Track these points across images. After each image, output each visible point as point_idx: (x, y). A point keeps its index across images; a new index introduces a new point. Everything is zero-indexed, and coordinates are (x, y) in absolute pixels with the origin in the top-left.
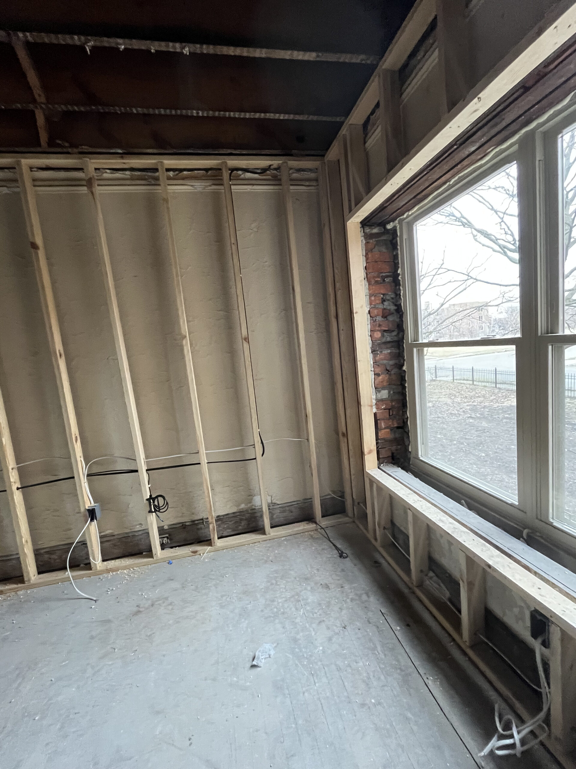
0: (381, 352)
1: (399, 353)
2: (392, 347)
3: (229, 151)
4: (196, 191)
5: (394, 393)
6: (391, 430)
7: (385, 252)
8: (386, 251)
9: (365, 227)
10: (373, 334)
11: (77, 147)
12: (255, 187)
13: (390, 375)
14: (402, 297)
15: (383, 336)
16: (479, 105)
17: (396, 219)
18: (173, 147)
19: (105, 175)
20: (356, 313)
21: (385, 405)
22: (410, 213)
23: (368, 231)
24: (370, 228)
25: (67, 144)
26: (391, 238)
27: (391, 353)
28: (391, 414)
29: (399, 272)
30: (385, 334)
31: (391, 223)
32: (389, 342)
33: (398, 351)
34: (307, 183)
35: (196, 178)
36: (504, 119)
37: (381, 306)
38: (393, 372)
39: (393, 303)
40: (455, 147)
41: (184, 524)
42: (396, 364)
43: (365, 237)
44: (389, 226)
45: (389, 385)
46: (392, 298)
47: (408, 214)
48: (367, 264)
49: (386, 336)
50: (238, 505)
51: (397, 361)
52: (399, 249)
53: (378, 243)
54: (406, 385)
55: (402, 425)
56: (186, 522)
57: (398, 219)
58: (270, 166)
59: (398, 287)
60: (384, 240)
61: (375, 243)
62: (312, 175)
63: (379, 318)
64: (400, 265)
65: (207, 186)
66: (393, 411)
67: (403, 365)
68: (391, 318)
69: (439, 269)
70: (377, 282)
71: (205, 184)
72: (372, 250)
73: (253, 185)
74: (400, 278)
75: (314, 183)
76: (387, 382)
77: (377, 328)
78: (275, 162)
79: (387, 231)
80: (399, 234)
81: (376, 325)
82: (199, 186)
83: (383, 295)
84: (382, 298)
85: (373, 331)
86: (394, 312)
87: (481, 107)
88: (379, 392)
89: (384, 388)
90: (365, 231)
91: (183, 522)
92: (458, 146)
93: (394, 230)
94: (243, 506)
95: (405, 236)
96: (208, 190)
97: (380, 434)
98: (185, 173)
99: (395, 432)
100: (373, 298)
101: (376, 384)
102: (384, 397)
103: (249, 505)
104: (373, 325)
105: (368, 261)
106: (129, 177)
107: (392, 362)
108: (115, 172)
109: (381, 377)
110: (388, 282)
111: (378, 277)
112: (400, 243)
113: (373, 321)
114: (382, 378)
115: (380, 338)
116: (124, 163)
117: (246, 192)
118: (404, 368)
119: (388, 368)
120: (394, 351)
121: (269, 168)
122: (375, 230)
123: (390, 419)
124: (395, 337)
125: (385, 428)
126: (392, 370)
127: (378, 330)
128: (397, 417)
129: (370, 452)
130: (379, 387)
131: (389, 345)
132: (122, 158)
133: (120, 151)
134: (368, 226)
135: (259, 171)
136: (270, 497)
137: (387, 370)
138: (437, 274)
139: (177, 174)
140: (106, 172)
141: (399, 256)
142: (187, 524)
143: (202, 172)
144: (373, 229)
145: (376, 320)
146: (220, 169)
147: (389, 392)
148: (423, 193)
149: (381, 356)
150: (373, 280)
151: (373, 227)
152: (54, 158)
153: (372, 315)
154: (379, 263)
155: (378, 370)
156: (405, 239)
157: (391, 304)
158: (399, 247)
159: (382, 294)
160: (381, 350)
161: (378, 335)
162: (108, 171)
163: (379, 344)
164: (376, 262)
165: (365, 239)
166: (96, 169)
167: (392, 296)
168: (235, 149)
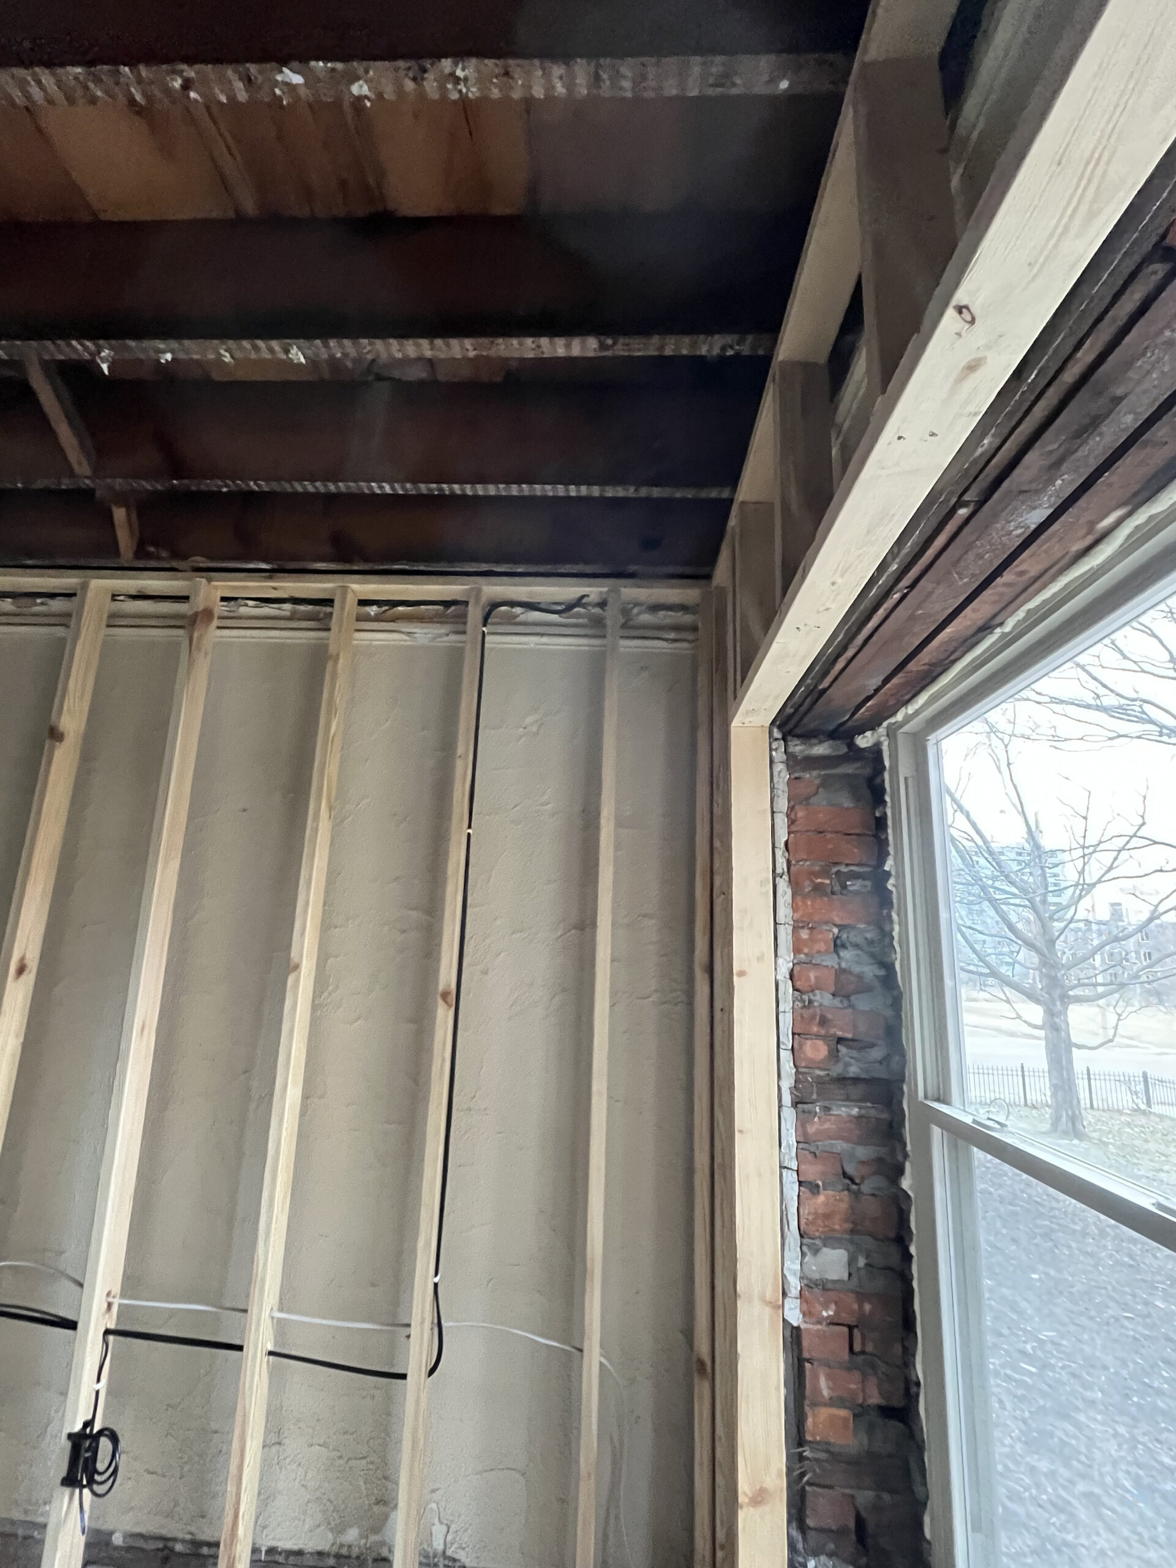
0: (826, 1109)
1: (890, 1125)
2: (864, 1099)
3: (484, 567)
4: (415, 644)
5: (867, 1265)
6: (855, 1416)
7: (847, 809)
8: (851, 805)
9: (789, 738)
10: (801, 1045)
11: (185, 557)
12: (545, 640)
13: (857, 1195)
14: (896, 944)
15: (834, 1055)
16: (977, 337)
17: (880, 725)
18: (366, 560)
19: (243, 610)
20: (742, 974)
21: (833, 1306)
22: (911, 709)
23: (798, 749)
24: (802, 743)
25: (164, 554)
26: (867, 771)
27: (859, 1117)
28: (857, 1347)
29: (887, 868)
30: (843, 1050)
31: (868, 734)
32: (856, 1080)
33: (885, 1116)
34: (672, 635)
35: (421, 619)
36: (1118, 400)
37: (831, 961)
38: (866, 1188)
39: (873, 955)
40: (963, 512)
41: (170, 1544)
42: (880, 1160)
43: (787, 765)
44: (864, 741)
45: (853, 1231)
46: (871, 943)
47: (906, 713)
48: (792, 835)
49: (847, 1059)
50: (340, 1529)
51: (883, 1151)
52: (889, 804)
53: (825, 783)
54: (913, 1250)
55: (898, 1402)
56: (175, 1540)
57: (885, 724)
58: (583, 597)
59: (885, 912)
60: (848, 775)
61: (817, 782)
62: (687, 619)
63: (823, 999)
64: (891, 849)
65: (440, 636)
66: (864, 1338)
67: (901, 1171)
68: (863, 1003)
69: (1131, 837)
70: (818, 889)
71: (436, 632)
72: (807, 799)
73: (542, 635)
74: (891, 884)
75: (690, 636)
76: (846, 1220)
77: (815, 1029)
78: (593, 591)
79: (856, 754)
80: (887, 763)
81: (813, 1017)
82: (423, 635)
83: (841, 928)
84: (836, 939)
85: (799, 1035)
86: (877, 984)
87: (988, 347)
88: (816, 1251)
89: (830, 1240)
90: (791, 749)
91: (169, 1535)
92: (972, 508)
93: (876, 752)
94: (352, 1535)
95: (905, 769)
96: (442, 642)
97: (810, 1422)
98: (400, 608)
99: (871, 1429)
100: (804, 934)
101: (803, 1221)
102: (833, 1275)
103: (373, 1538)
104: (802, 1017)
105: (794, 828)
106: (288, 614)
107: (863, 1152)
108: (263, 605)
109: (821, 1199)
110: (857, 893)
111: (825, 873)
112: (891, 786)
113: (800, 1005)
114: (826, 1204)
115: (822, 1061)
116: (275, 588)
117: (524, 650)
118: (906, 1183)
119: (850, 1169)
120: (873, 1113)
121: (579, 602)
122: (821, 749)
123: (850, 1367)
124: (877, 1065)
125: (832, 1402)
126: (863, 1178)
127: (818, 1036)
128: (882, 1368)
129: (760, 1498)
130: (811, 1230)
131: (857, 1091)
132: (270, 578)
133: (264, 566)
134: (798, 736)
135: (559, 608)
136: (444, 1529)
137: (845, 1175)
138: (1126, 847)
139: (385, 612)
140: (246, 605)
141: (890, 822)
142: (179, 1547)
143: (436, 607)
144: (815, 745)
145: (810, 1002)
146: (466, 603)
147: (852, 1262)
148: (925, 656)
149: (827, 1126)
150: (807, 883)
151: (815, 741)
152: (150, 578)
153: (798, 984)
154: (829, 836)
155: (812, 1172)
156: (906, 779)
157: (865, 958)
158: (887, 798)
159: (836, 925)
160: (827, 1104)
161: (817, 1050)
162: (251, 603)
163: (820, 1082)
164: (820, 832)
165: (788, 769)
166: (223, 599)
167: (869, 936)
168: (498, 562)
